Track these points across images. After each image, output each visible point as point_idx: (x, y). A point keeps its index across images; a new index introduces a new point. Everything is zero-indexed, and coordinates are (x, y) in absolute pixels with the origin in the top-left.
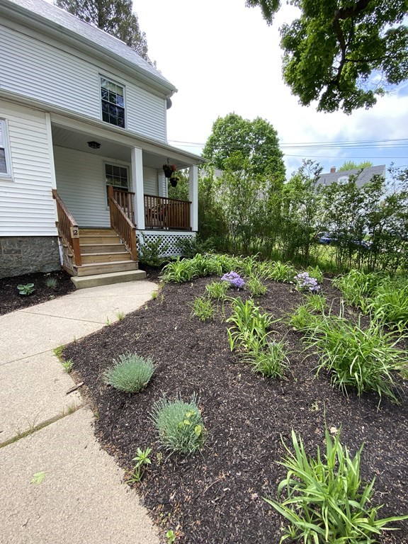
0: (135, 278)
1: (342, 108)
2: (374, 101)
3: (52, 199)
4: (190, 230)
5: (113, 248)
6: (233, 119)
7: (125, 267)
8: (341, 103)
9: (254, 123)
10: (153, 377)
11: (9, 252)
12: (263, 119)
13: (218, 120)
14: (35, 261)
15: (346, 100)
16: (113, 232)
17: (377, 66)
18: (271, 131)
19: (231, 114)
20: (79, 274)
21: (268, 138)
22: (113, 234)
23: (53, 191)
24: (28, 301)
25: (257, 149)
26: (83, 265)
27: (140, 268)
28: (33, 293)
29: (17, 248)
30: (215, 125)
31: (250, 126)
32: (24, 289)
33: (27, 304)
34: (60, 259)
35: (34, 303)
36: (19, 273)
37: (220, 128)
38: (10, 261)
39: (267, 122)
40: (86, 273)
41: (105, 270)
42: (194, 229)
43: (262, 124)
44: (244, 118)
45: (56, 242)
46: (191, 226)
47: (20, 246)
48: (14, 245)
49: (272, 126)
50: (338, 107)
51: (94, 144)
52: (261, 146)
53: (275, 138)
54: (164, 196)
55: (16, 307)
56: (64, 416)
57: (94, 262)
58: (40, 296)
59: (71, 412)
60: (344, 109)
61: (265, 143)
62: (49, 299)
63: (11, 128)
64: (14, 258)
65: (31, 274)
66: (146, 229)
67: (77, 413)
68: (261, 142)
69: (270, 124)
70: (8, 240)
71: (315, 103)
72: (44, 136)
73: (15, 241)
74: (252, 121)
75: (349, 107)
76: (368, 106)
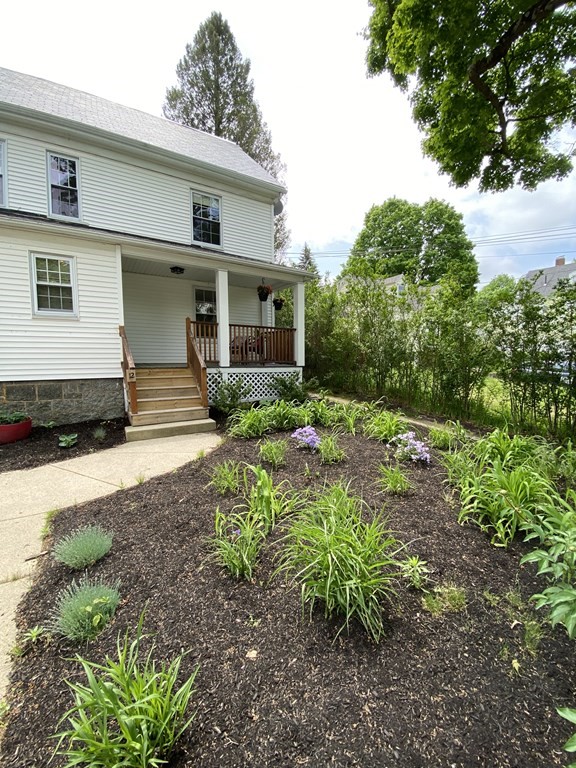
0: (201, 430)
1: (519, 183)
2: (569, 168)
3: (118, 336)
4: (294, 364)
5: (184, 391)
6: (393, 205)
7: (191, 416)
8: (517, 176)
9: (426, 207)
10: (107, 556)
11: (70, 396)
12: (439, 200)
13: (373, 209)
14: (96, 406)
15: (524, 172)
16: (189, 371)
17: (562, 119)
18: (452, 216)
19: (390, 199)
20: (134, 422)
21: (447, 225)
22: (188, 374)
23: (121, 328)
24: (66, 453)
25: (432, 241)
26: (140, 413)
27: (211, 416)
28: (75, 445)
29: (78, 392)
30: (368, 217)
31: (418, 212)
32: (65, 440)
33: (62, 458)
34: (124, 405)
35: (70, 457)
36: (78, 420)
37: (375, 220)
38: (70, 406)
39: (445, 203)
40: (142, 422)
41: (165, 419)
42: (298, 364)
43: (436, 208)
44: (410, 202)
45: (121, 385)
46: (296, 360)
47: (81, 389)
48: (75, 389)
49: (452, 208)
50: (512, 183)
51: (177, 270)
52: (436, 237)
53: (457, 224)
54: (269, 325)
55: (51, 461)
56: (7, 582)
57: (156, 409)
58: (80, 449)
59: (15, 579)
60: (522, 184)
61: (443, 232)
62: (89, 453)
63: (79, 266)
64: (74, 404)
65: (91, 421)
66: (231, 366)
67: (18, 581)
68: (436, 232)
69: (450, 206)
70: (69, 383)
71: (475, 183)
72: (112, 270)
73: (77, 384)
74: (422, 205)
75: (530, 181)
76: (560, 175)
